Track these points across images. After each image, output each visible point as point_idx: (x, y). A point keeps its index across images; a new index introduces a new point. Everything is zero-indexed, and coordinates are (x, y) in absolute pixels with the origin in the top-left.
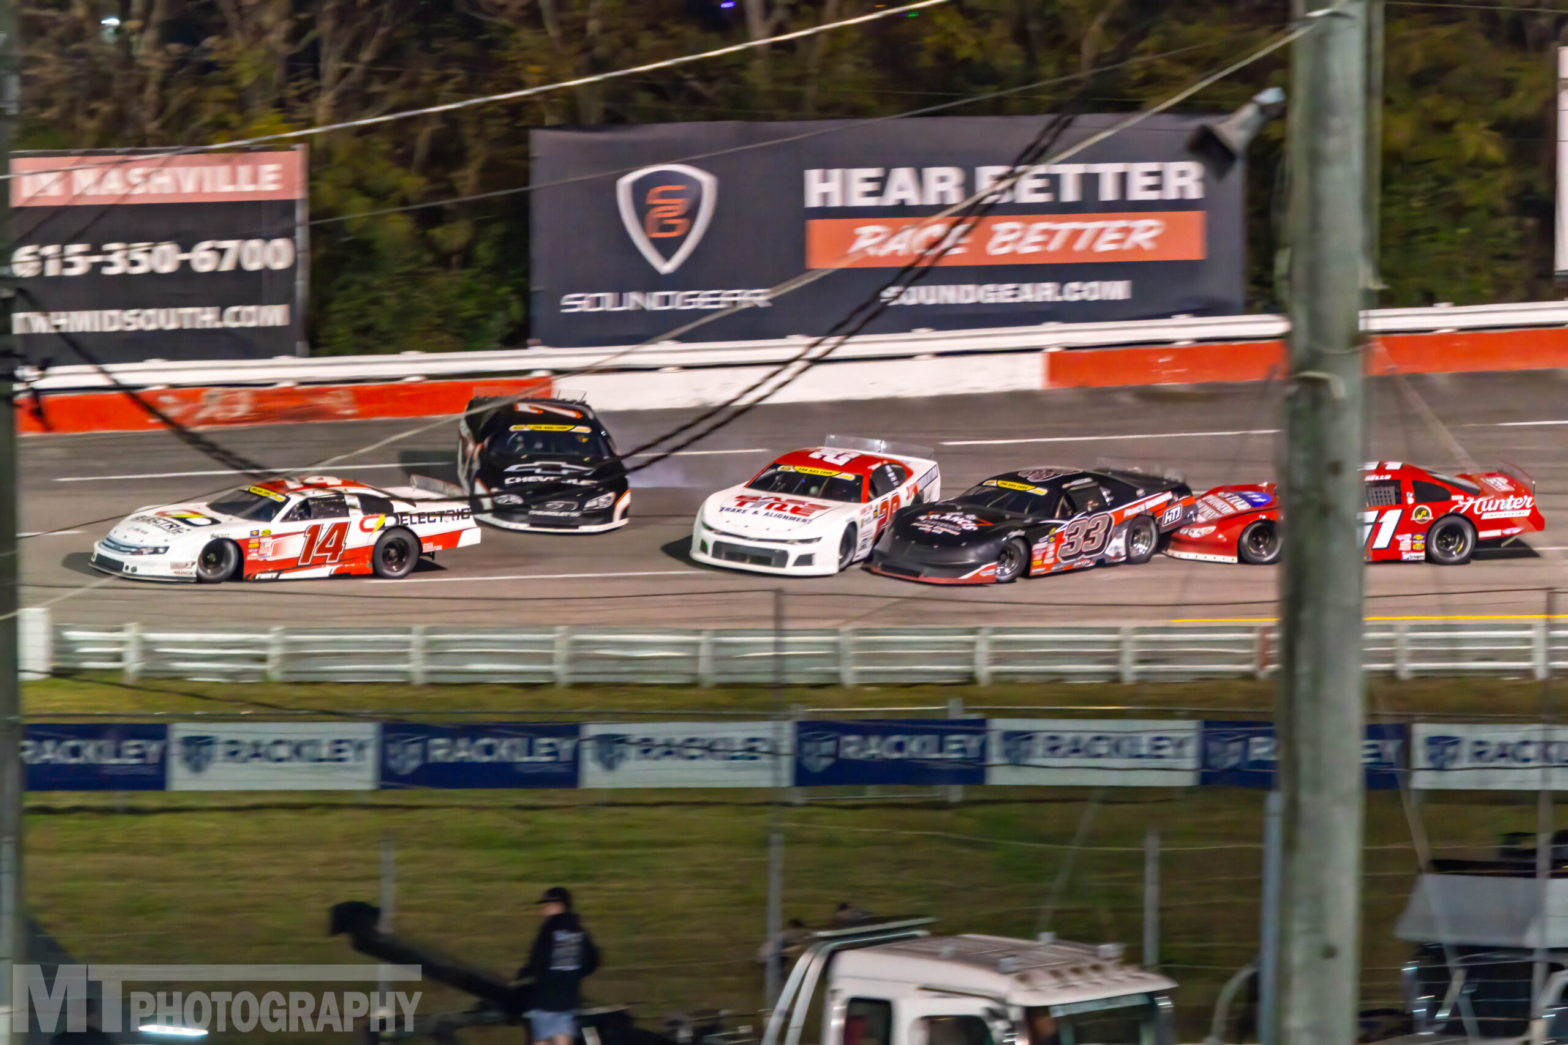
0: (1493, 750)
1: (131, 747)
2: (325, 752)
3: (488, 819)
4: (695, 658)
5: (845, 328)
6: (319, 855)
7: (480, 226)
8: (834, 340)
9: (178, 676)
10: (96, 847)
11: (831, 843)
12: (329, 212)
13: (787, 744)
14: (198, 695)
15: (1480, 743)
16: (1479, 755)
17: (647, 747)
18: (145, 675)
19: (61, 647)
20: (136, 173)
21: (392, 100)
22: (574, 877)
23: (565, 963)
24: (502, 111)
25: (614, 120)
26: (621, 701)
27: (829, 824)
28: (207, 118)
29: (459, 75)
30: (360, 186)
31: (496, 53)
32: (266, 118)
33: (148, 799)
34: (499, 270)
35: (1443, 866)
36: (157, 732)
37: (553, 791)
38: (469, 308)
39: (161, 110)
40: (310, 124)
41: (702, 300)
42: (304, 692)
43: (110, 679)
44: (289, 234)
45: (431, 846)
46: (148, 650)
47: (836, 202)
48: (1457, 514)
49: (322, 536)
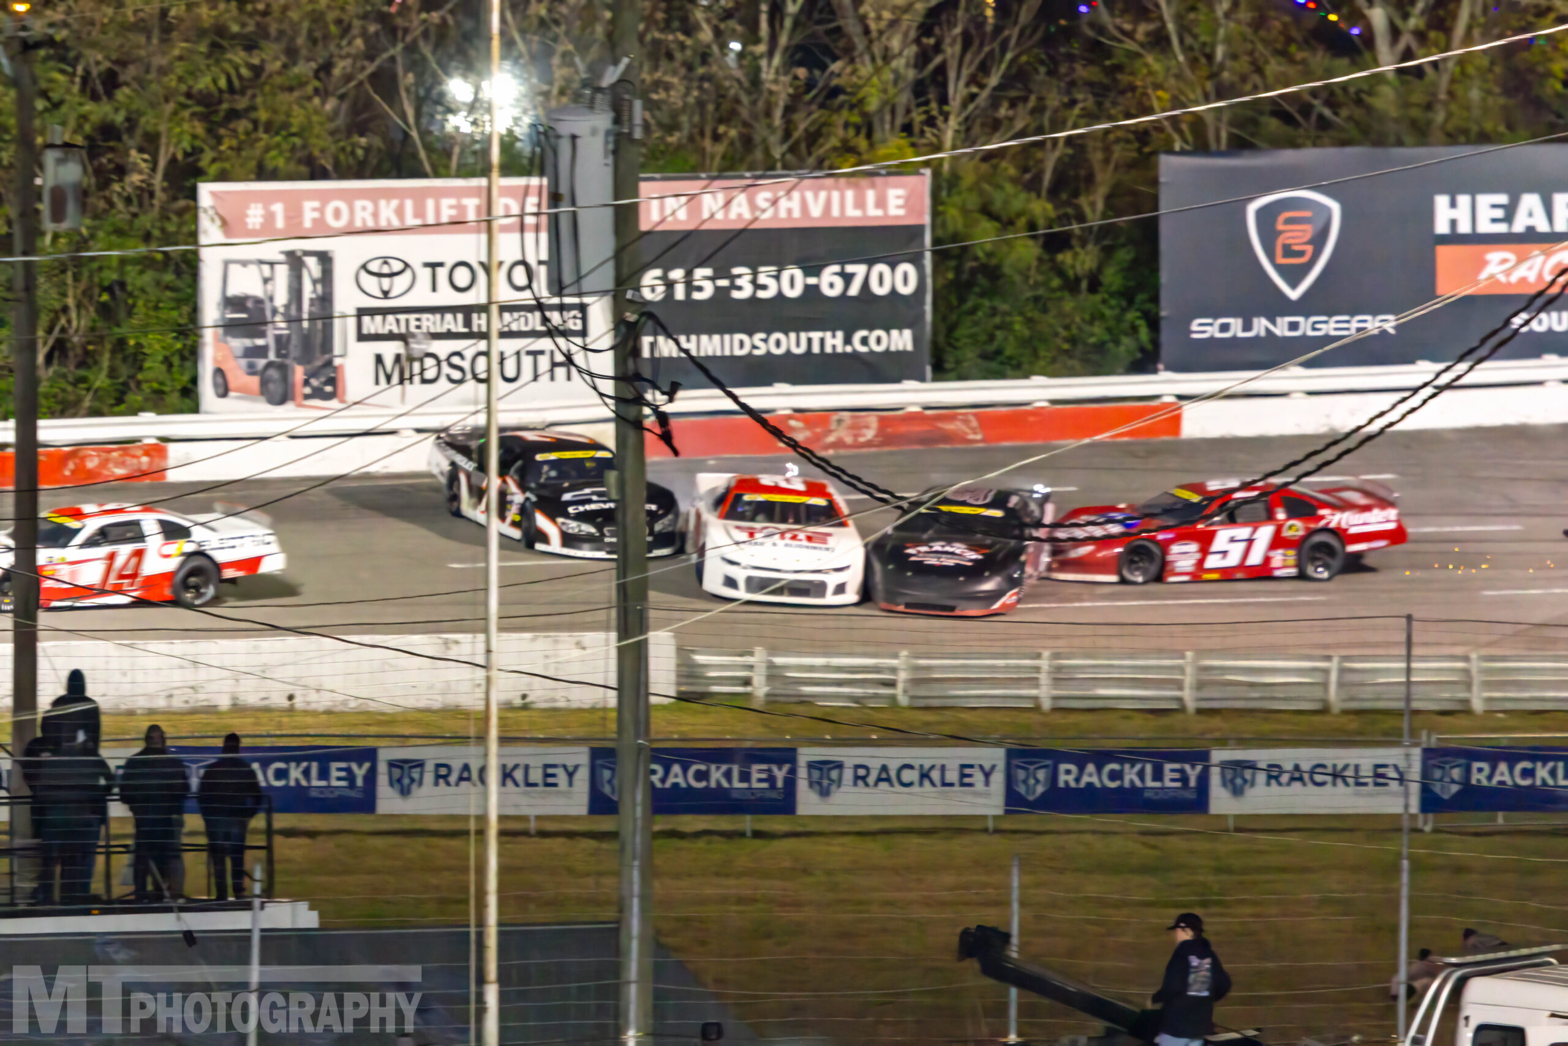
1: (757, 771)
2: (952, 776)
3: (1117, 844)
4: (1325, 685)
5: (1473, 354)
6: (949, 879)
7: (1108, 252)
8: (1462, 367)
9: (805, 701)
10: (723, 871)
11: (1459, 869)
12: (955, 237)
13: (1415, 772)
14: (827, 719)
17: (1274, 773)
18: (772, 699)
19: (688, 671)
20: (763, 197)
21: (1019, 125)
22: (1204, 904)
23: (1198, 990)
24: (1131, 136)
25: (1239, 145)
26: (1248, 727)
27: (1459, 851)
28: (834, 142)
29: (1085, 100)
30: (987, 211)
31: (1124, 78)
32: (893, 144)
33: (777, 823)
34: (1128, 296)
36: (786, 756)
37: (1182, 817)
38: (1098, 332)
39: (787, 134)
40: (938, 148)
41: (1330, 326)
42: (930, 717)
43: (740, 703)
44: (916, 260)
45: (1061, 871)
46: (774, 674)
47: (1464, 228)
48: (1326, 530)
49: (119, 562)
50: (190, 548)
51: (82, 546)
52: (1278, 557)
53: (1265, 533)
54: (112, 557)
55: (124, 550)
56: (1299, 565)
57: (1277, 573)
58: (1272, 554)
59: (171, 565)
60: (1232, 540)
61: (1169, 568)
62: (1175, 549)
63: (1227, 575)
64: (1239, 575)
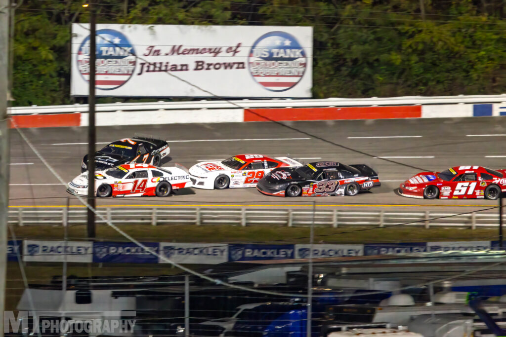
0: (49, 249)
15: (44, 247)
16: (44, 250)
35: (32, 286)
48: (495, 184)
49: (139, 183)
50: (161, 179)
51: (127, 178)
52: (478, 192)
53: (474, 185)
54: (136, 182)
55: (140, 180)
56: (485, 195)
57: (478, 197)
58: (475, 191)
59: (155, 185)
60: (462, 186)
61: (441, 194)
62: (443, 188)
63: (460, 197)
64: (465, 197)
